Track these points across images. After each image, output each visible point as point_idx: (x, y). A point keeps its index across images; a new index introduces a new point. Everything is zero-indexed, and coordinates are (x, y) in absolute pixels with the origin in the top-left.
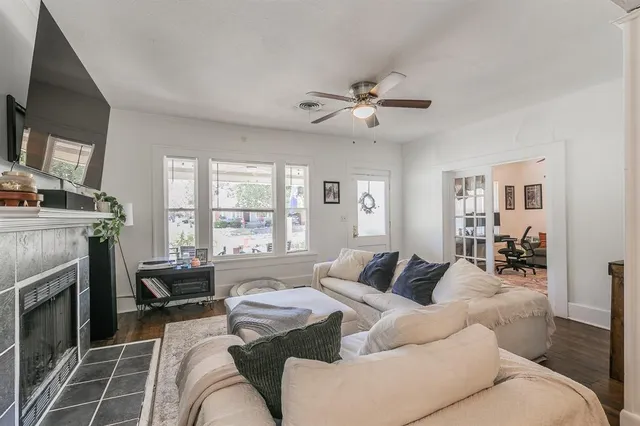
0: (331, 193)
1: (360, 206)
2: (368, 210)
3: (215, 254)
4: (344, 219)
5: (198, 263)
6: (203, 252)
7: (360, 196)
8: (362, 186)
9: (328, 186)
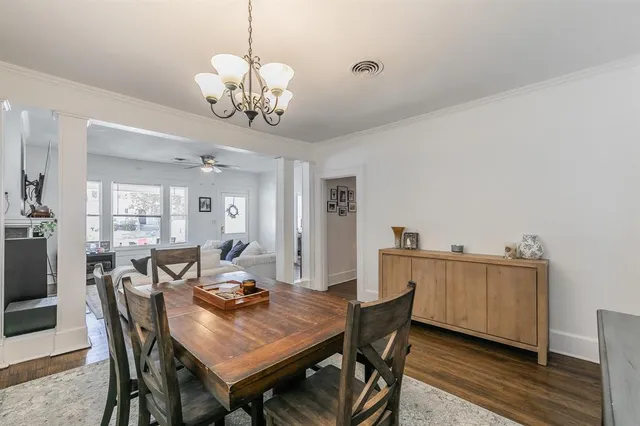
0: (205, 205)
1: (227, 213)
2: (233, 216)
3: (115, 245)
4: (214, 222)
5: (103, 250)
6: (106, 244)
7: (227, 207)
8: (228, 201)
9: (202, 200)
